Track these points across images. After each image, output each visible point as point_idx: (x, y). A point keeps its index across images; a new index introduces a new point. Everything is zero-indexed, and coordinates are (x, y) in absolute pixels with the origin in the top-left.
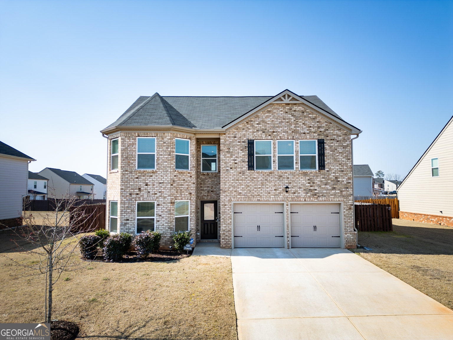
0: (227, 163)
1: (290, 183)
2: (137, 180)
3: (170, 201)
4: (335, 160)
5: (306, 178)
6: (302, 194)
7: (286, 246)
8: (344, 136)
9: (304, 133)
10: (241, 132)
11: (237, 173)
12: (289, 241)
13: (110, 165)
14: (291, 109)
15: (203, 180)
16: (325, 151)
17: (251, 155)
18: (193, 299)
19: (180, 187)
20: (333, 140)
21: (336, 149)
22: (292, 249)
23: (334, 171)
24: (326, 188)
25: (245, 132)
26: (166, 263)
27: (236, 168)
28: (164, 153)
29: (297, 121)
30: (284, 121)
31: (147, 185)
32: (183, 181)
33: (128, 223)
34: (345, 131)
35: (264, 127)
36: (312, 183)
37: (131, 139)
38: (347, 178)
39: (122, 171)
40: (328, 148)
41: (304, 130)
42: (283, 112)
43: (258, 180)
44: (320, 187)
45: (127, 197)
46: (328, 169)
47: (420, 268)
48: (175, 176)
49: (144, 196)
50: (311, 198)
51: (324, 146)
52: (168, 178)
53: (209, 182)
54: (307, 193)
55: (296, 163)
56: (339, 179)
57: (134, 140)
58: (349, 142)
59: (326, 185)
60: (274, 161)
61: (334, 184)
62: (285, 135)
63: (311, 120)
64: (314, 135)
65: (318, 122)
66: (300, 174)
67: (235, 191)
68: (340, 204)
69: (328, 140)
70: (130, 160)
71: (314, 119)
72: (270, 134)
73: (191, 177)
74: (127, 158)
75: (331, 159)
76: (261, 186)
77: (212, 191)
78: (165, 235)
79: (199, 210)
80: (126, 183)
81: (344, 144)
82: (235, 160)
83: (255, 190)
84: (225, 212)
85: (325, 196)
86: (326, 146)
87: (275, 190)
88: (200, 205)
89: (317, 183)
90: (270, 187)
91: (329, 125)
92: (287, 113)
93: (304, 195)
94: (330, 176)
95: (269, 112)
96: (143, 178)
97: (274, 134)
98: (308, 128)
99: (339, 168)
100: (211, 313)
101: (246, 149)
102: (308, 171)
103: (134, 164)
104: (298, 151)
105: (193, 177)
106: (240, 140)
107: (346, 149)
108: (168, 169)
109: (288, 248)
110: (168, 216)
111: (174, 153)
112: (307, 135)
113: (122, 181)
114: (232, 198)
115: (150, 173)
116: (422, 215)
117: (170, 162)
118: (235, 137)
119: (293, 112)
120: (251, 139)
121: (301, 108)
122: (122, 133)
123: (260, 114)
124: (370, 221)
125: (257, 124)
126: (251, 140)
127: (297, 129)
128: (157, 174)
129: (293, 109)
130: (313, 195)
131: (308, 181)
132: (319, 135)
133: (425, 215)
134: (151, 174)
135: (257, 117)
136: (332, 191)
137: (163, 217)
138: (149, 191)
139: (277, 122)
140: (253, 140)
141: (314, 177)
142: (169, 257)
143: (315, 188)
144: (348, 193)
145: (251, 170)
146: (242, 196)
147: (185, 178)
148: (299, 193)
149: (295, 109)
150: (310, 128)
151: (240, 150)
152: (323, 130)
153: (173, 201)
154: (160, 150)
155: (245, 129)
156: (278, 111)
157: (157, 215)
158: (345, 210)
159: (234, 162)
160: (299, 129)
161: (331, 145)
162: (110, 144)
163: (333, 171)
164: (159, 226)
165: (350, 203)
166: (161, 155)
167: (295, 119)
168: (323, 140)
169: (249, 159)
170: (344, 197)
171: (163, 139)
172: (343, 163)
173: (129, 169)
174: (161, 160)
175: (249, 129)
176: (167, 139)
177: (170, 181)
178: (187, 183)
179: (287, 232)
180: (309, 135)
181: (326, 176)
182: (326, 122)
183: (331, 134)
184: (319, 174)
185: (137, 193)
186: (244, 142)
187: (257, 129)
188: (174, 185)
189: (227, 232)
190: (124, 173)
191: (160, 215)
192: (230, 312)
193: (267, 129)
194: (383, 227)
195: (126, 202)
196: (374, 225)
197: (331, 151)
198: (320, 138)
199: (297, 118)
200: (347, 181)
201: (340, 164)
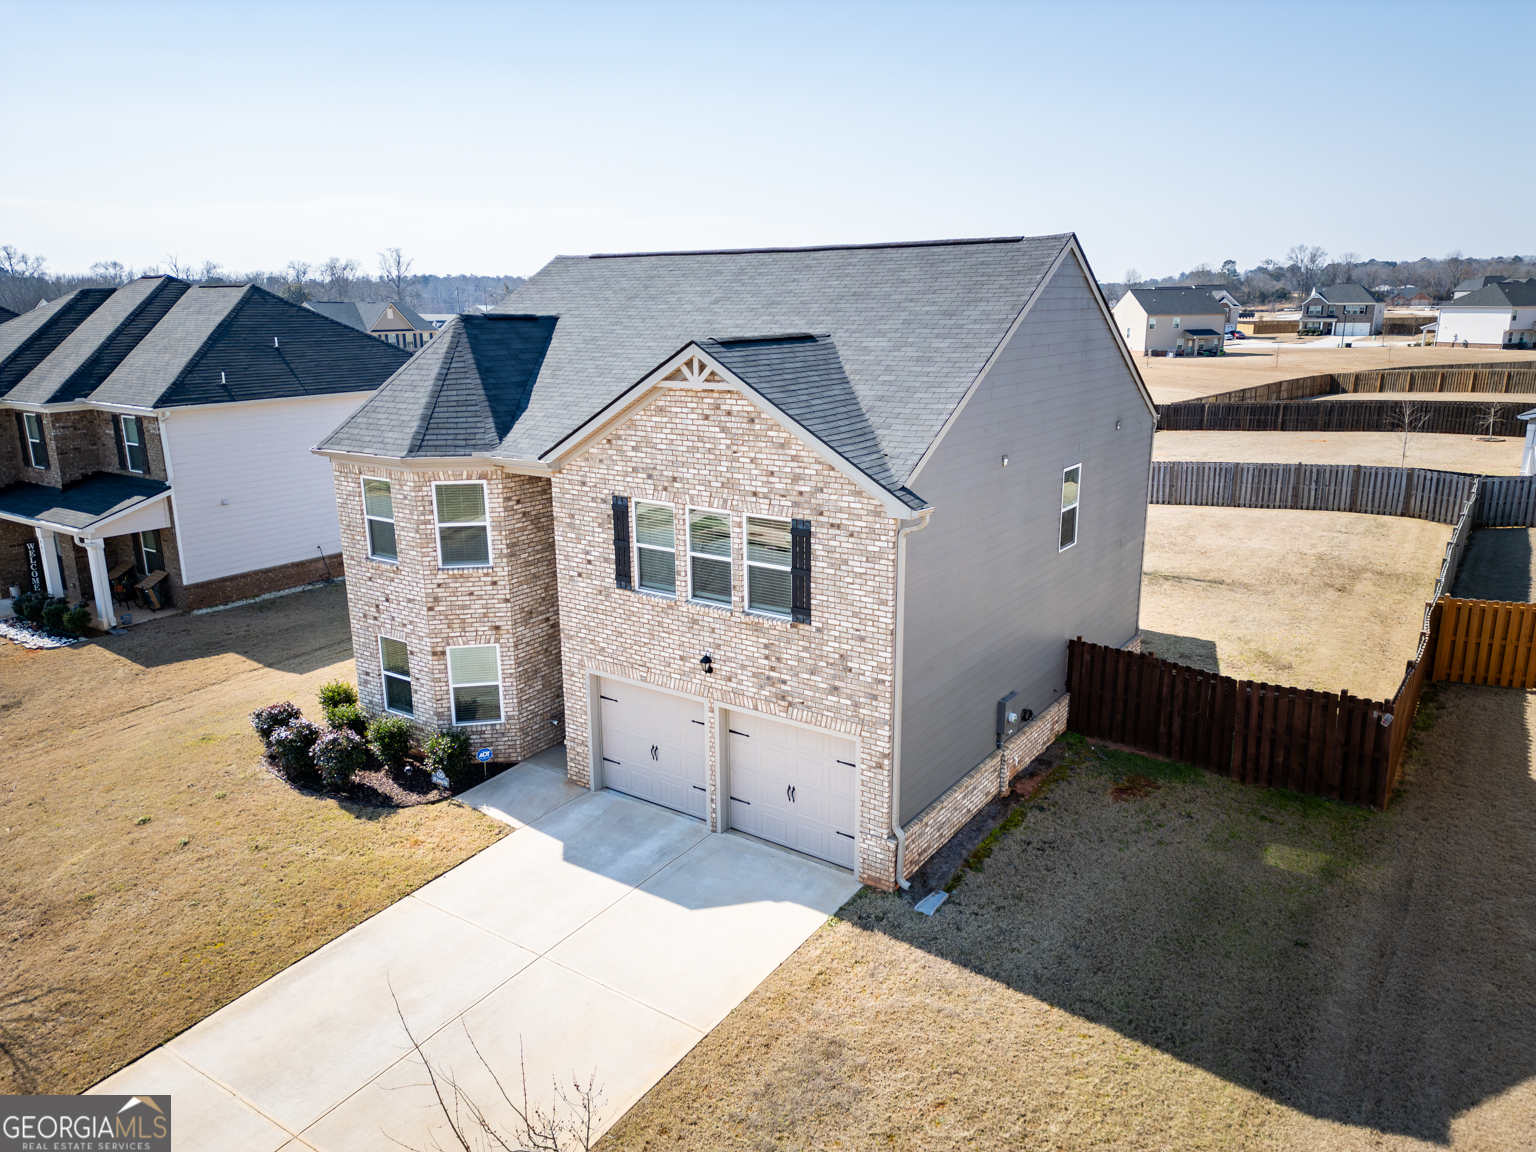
0: (570, 559)
1: (718, 647)
2: (370, 583)
3: (429, 649)
4: (842, 597)
5: (760, 640)
6: (749, 687)
7: (709, 821)
8: (871, 519)
9: (755, 494)
10: (596, 471)
11: (594, 592)
12: (714, 811)
14: (718, 408)
16: (813, 563)
17: (622, 543)
19: (458, 612)
20: (838, 527)
21: (846, 562)
23: (837, 634)
24: (813, 683)
25: (605, 472)
27: (590, 576)
28: (408, 525)
29: (735, 448)
30: (699, 444)
31: (387, 600)
32: (468, 598)
35: (649, 461)
36: (773, 659)
37: (352, 480)
38: (875, 664)
40: (822, 553)
41: (754, 483)
42: (695, 416)
43: (642, 620)
44: (797, 675)
45: (359, 620)
46: (820, 625)
48: (439, 585)
49: (385, 626)
50: (772, 705)
51: (809, 543)
52: (420, 591)
54: (761, 687)
55: (735, 587)
56: (849, 664)
57: (358, 483)
58: (888, 541)
59: (812, 673)
60: (681, 573)
61: (835, 677)
62: (704, 493)
63: (773, 451)
64: (782, 503)
65: (794, 458)
66: (744, 626)
67: (592, 642)
69: (821, 525)
71: (782, 446)
72: (665, 484)
73: (494, 583)
74: (349, 526)
75: (829, 593)
76: (647, 641)
78: (426, 727)
81: (869, 548)
82: (587, 553)
83: (635, 647)
84: (572, 692)
85: (808, 707)
86: (816, 547)
87: (682, 658)
89: (789, 662)
90: (670, 646)
91: (826, 473)
92: (707, 417)
93: (754, 690)
94: (825, 648)
95: (661, 410)
96: (379, 581)
97: (676, 485)
98: (765, 479)
99: (850, 625)
101: (610, 523)
102: (766, 618)
103: (366, 543)
104: (742, 550)
105: (501, 583)
106: (594, 495)
107: (877, 567)
108: (419, 567)
109: (715, 830)
110: (430, 684)
111: (433, 525)
112: (761, 501)
114: (586, 659)
115: (391, 571)
117: (419, 549)
118: (584, 484)
119: (723, 419)
120: (621, 494)
121: (741, 406)
123: (639, 417)
124: (1288, 749)
125: (633, 449)
126: (620, 498)
127: (735, 476)
128: (402, 577)
129: (723, 407)
130: (776, 696)
131: (763, 651)
132: (796, 504)
134: (392, 575)
135: (632, 425)
136: (830, 698)
137: (423, 685)
138: (392, 615)
139: (681, 448)
140: (627, 499)
141: (779, 641)
142: (396, 792)
143: (784, 677)
144: (876, 714)
145: (625, 588)
146: (607, 659)
147: (472, 589)
148: (740, 682)
149: (728, 408)
150: (772, 479)
151: (596, 525)
152: (808, 489)
153: (438, 649)
154: (400, 515)
155: (606, 462)
156: (685, 410)
157: (413, 676)
158: (864, 766)
159: (584, 556)
160: (741, 476)
161: (832, 543)
163: (833, 633)
164: (418, 702)
165: (881, 750)
166: (405, 529)
167: (729, 442)
168: (809, 523)
169: (617, 555)
170: (863, 725)
171: (403, 486)
172: (866, 611)
173: (354, 554)
174: (407, 543)
175: (615, 463)
176: (409, 488)
177: (424, 600)
178: (483, 602)
180: (767, 501)
181: (813, 646)
182: (817, 462)
183: (832, 508)
184: (796, 636)
185: (374, 614)
186: (604, 501)
187: (634, 465)
188: (437, 609)
189: (578, 744)
190: (349, 562)
191: (419, 679)
193: (658, 467)
194: (1344, 783)
195: (361, 631)
196: (1304, 768)
197: (831, 566)
198: (799, 517)
199: (734, 439)
200: (875, 676)
201: (855, 615)
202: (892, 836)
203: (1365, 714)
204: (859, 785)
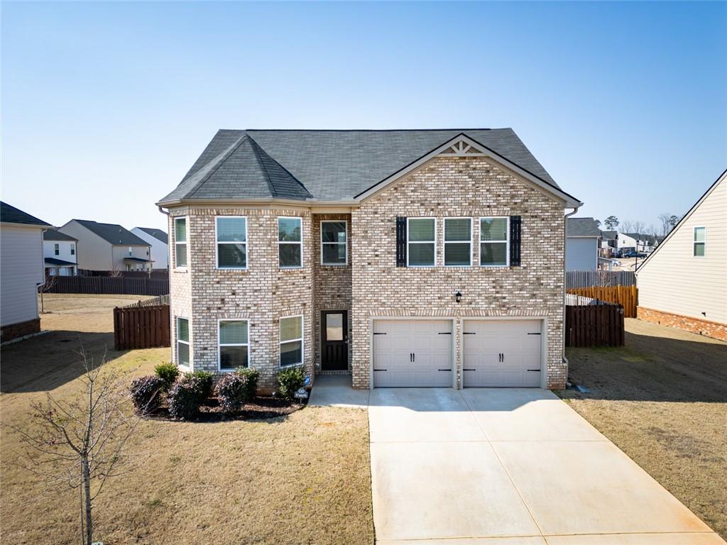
0: (362, 256)
1: (464, 287)
2: (219, 285)
3: (271, 319)
4: (538, 249)
5: (490, 279)
6: (483, 305)
7: (455, 385)
8: (553, 211)
9: (489, 206)
10: (385, 205)
11: (380, 271)
12: (459, 377)
13: (174, 258)
14: (468, 166)
15: (324, 278)
16: (522, 236)
17: (401, 242)
18: (308, 499)
19: (287, 295)
20: (536, 217)
21: (540, 233)
22: (465, 390)
23: (535, 268)
24: (521, 295)
25: (392, 205)
26: (267, 424)
27: (377, 263)
28: (261, 243)
29: (477, 185)
30: (455, 185)
31: (234, 294)
32: (292, 286)
33: (206, 354)
34: (556, 203)
35: (423, 197)
36: (498, 287)
37: (207, 219)
38: (555, 279)
39: (194, 271)
40: (527, 230)
41: (488, 201)
43: (413, 282)
44: (512, 293)
45: (202, 313)
46: (525, 265)
47: (663, 432)
48: (279, 279)
49: (231, 311)
50: (497, 311)
51: (520, 227)
52: (267, 283)
53: (333, 281)
54: (491, 303)
55: (474, 255)
56: (542, 282)
57: (211, 221)
58: (562, 220)
59: (521, 290)
60: (438, 253)
61: (534, 290)
62: (457, 210)
63: (500, 185)
64: (505, 209)
65: (512, 187)
66: (481, 274)
67: (376, 301)
68: (542, 320)
69: (527, 217)
70: (205, 254)
71: (505, 182)
72: (433, 207)
73: (304, 277)
74: (200, 250)
75: (530, 249)
76: (416, 293)
77: (339, 296)
78: (266, 373)
79: (319, 326)
80: (200, 291)
81: (552, 225)
82: (376, 251)
83: (407, 298)
84: (359, 334)
85: (518, 308)
86: (524, 228)
87: (439, 298)
88: (320, 318)
89: (508, 287)
90: (431, 293)
91: (530, 192)
92: (461, 172)
93: (486, 306)
94: (528, 276)
95: (432, 170)
96: (227, 282)
97: (439, 207)
98: (495, 198)
99: (542, 263)
100: (336, 528)
101: (393, 232)
102: (493, 267)
103: (212, 259)
104: (478, 235)
105: (307, 277)
106: (383, 218)
107: (556, 233)
108: (268, 268)
109: (459, 389)
110: (269, 342)
111: (276, 242)
112: (493, 209)
113: (194, 287)
114: (371, 311)
115: (238, 274)
116: (673, 315)
117: (270, 257)
118: (376, 213)
119: (471, 172)
120: (402, 216)
121: (484, 164)
122: (191, 210)
124: (590, 330)
125: (412, 191)
126: (401, 218)
127: (477, 199)
128: (250, 276)
130: (500, 306)
131: (492, 285)
132: (512, 209)
133: (678, 316)
134: (240, 277)
135: (413, 179)
136: (531, 300)
137: (261, 345)
138: (238, 303)
139: (444, 188)
140: (406, 218)
141: (502, 277)
142: (272, 409)
143: (504, 295)
144: (556, 303)
145: (402, 266)
146: (386, 309)
147: (294, 281)
148: (478, 303)
149: (474, 166)
150: (499, 198)
151: (384, 234)
152: (520, 201)
153: (277, 319)
154: (254, 237)
155: (392, 200)
156: (447, 169)
157: (251, 341)
158: (550, 330)
159: (373, 253)
160: (481, 199)
161: (532, 225)
162: (173, 225)
163: (533, 268)
164: (255, 358)
165: (559, 319)
166: (256, 245)
167: (474, 183)
168: (520, 217)
169: (397, 249)
170: (549, 310)
171: (258, 219)
172: (551, 254)
173: (204, 268)
174: (256, 254)
175: (399, 199)
176: (264, 220)
177: (270, 288)
178: (299, 289)
179: (457, 365)
180: (496, 209)
181: (521, 276)
182: (525, 188)
183: (532, 208)
184: (511, 273)
185: (219, 306)
186: (389, 221)
187: (412, 199)
188: (277, 293)
189: (362, 364)
190: (197, 274)
191: (257, 342)
192: (366, 527)
193: (428, 199)
194: (610, 339)
195: (202, 320)
196: (596, 337)
197: (532, 236)
198: (515, 214)
199: (477, 181)
200: (555, 284)
201: (545, 257)
202: (564, 361)
203: (615, 311)
204: (546, 341)
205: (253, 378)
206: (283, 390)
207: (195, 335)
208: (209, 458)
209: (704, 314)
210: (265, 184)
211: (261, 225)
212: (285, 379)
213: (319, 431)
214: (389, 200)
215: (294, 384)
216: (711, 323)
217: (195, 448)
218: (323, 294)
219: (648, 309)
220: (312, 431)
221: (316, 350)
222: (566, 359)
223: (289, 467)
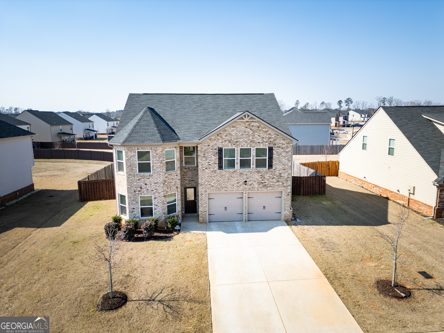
0: (203, 165)
1: (248, 178)
2: (139, 181)
3: (163, 195)
4: (280, 161)
5: (259, 174)
6: (256, 186)
7: (244, 220)
8: (287, 144)
9: (259, 143)
10: (213, 142)
11: (211, 172)
12: (246, 217)
13: (117, 167)
14: (250, 125)
15: (185, 173)
16: (273, 155)
17: (220, 159)
18: (185, 272)
19: (169, 184)
20: (279, 147)
21: (281, 154)
22: (248, 222)
23: (279, 169)
24: (273, 181)
25: (216, 142)
26: (164, 242)
27: (209, 168)
28: (157, 162)
29: (254, 133)
30: (244, 133)
31: (146, 185)
32: (171, 180)
33: (134, 211)
34: (288, 141)
35: (230, 138)
36: (263, 178)
37: (133, 152)
38: (287, 174)
39: (127, 175)
40: (276, 153)
41: (259, 140)
42: (244, 127)
43: (226, 176)
44: (269, 180)
45: (132, 193)
46: (275, 168)
48: (166, 177)
49: (145, 192)
50: (262, 188)
51: (272, 151)
52: (161, 179)
53: (190, 174)
54: (260, 185)
55: (253, 164)
56: (282, 175)
57: (135, 153)
58: (290, 148)
59: (273, 179)
60: (237, 163)
61: (278, 179)
62: (245, 144)
63: (264, 133)
64: (266, 144)
65: (269, 134)
66: (255, 172)
67: (209, 185)
68: (282, 192)
69: (275, 147)
70: (133, 167)
71: (266, 132)
72: (234, 143)
74: (130, 166)
75: (277, 161)
76: (227, 181)
77: (192, 181)
78: (161, 218)
79: (183, 194)
80: (131, 184)
81: (286, 150)
82: (209, 163)
83: (223, 183)
84: (202, 199)
85: (271, 187)
86: (274, 152)
87: (237, 183)
88: (184, 191)
89: (267, 178)
90: (234, 181)
91: (277, 136)
92: (247, 127)
93: (258, 186)
94: (276, 173)
95: (234, 127)
96: (143, 180)
97: (237, 143)
98: (262, 139)
99: (282, 167)
100: (196, 282)
101: (217, 154)
102: (261, 169)
103: (135, 170)
104: (254, 155)
105: (178, 175)
106: (212, 148)
107: (288, 154)
108: (161, 173)
109: (246, 222)
110: (162, 205)
111: (164, 161)
112: (261, 144)
113: (128, 182)
114: (207, 189)
115: (148, 176)
116: (353, 177)
117: (162, 168)
118: (209, 146)
119: (251, 127)
120: (221, 147)
121: (257, 124)
122: (125, 148)
123: (227, 129)
125: (225, 136)
126: (220, 148)
127: (254, 139)
128: (153, 177)
129: (251, 125)
130: (263, 186)
131: (260, 177)
132: (269, 144)
133: (354, 177)
134: (149, 177)
135: (225, 130)
136: (277, 183)
137: (159, 206)
138: (148, 188)
139: (239, 135)
140: (222, 148)
141: (264, 174)
142: (165, 235)
143: (265, 181)
144: (288, 184)
145: (221, 169)
146: (214, 188)
147: (172, 177)
148: (254, 185)
149: (252, 125)
150: (263, 139)
151: (212, 155)
152: (273, 140)
153: (165, 195)
154: (154, 159)
155: (216, 140)
156: (240, 126)
157: (154, 205)
158: (285, 196)
160: (256, 139)
161: (278, 151)
162: (116, 153)
163: (278, 169)
164: (156, 212)
165: (289, 191)
166: (155, 163)
167: (252, 132)
168: (272, 147)
169: (219, 162)
170: (285, 187)
171: (156, 151)
172: (286, 163)
173: (132, 174)
174: (156, 167)
175: (219, 140)
176: (159, 152)
177: (162, 182)
178: (175, 181)
179: (245, 212)
180: (262, 144)
181: (273, 173)
182: (275, 134)
183: (278, 143)
184: (269, 172)
185: (139, 190)
186: (215, 149)
187: (225, 140)
189: (203, 212)
190: (129, 176)
191: (157, 205)
192: (206, 281)
193: (232, 140)
194: (319, 192)
195: (132, 196)
197: (278, 155)
198: (270, 146)
199: (254, 131)
200: (287, 176)
201: (283, 165)
202: (291, 209)
203: (322, 178)
204: (283, 200)
205: (156, 221)
206: (169, 226)
207: (129, 203)
208: (143, 257)
209: (365, 177)
210: (159, 135)
211: (157, 154)
212: (170, 221)
213: (186, 244)
214: (215, 140)
215: (174, 224)
216: (367, 182)
217: (137, 254)
218: (185, 180)
219: (343, 173)
220: (183, 244)
221: (182, 205)
222: (292, 208)
223: (176, 260)
